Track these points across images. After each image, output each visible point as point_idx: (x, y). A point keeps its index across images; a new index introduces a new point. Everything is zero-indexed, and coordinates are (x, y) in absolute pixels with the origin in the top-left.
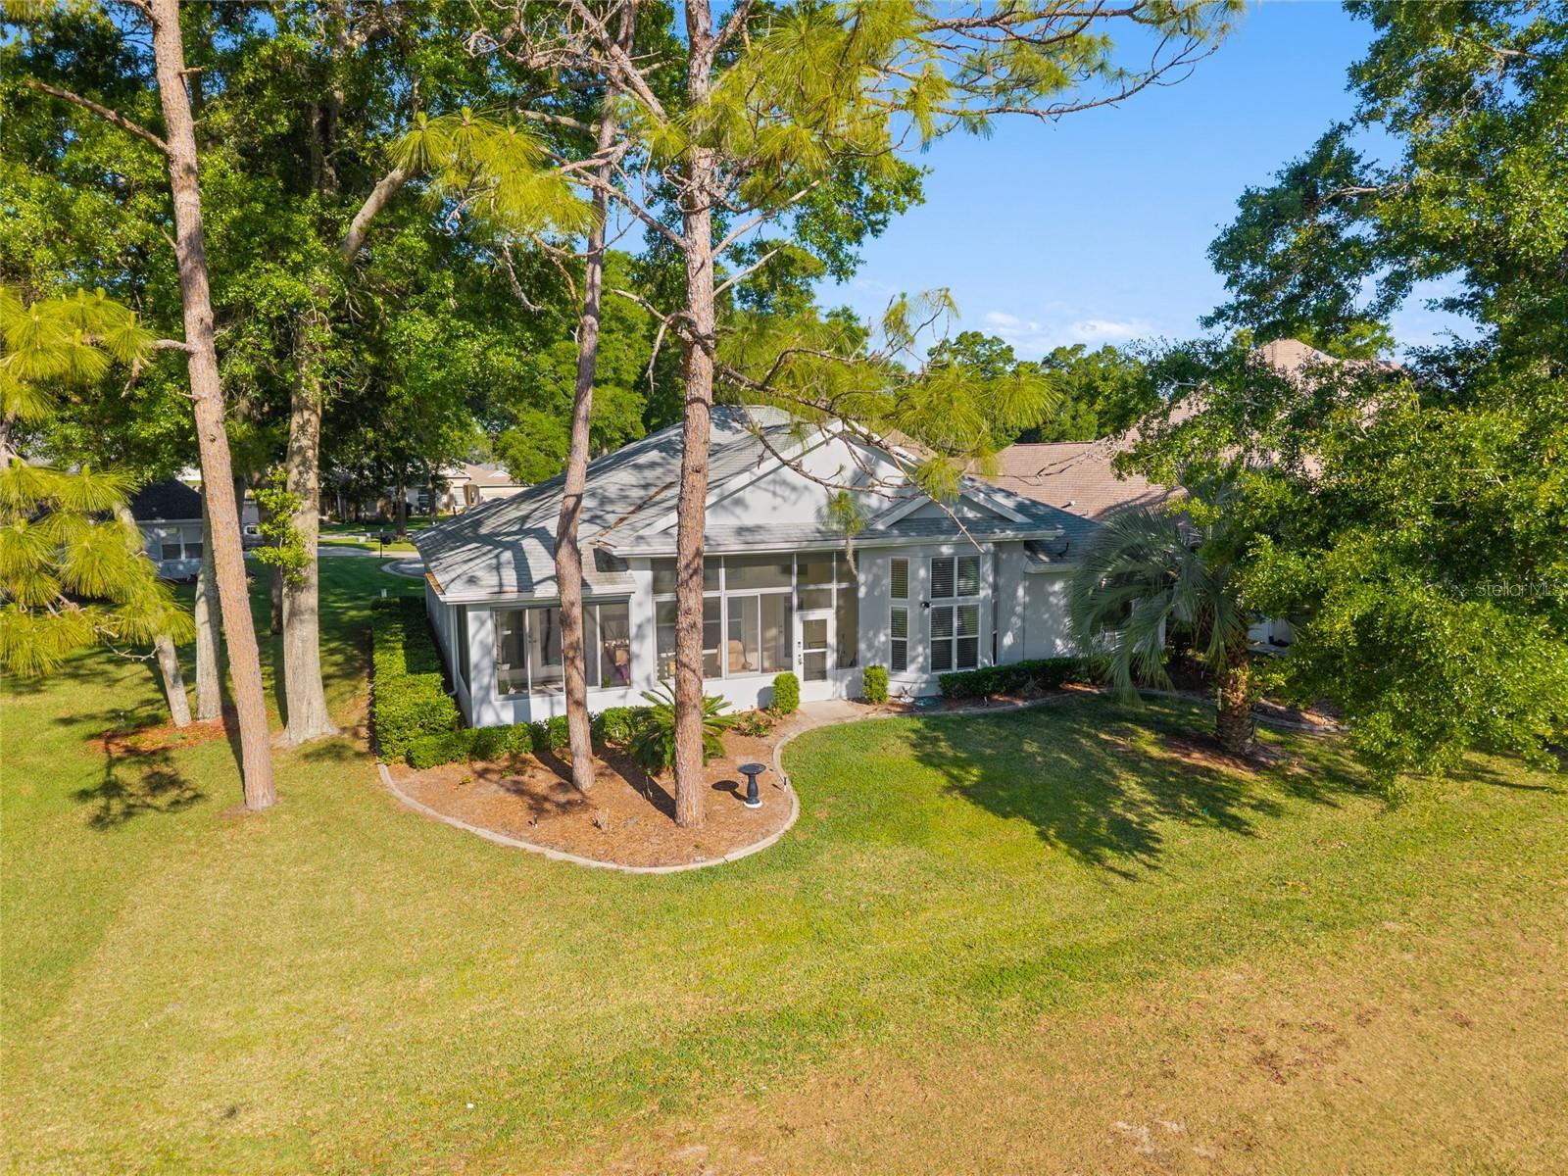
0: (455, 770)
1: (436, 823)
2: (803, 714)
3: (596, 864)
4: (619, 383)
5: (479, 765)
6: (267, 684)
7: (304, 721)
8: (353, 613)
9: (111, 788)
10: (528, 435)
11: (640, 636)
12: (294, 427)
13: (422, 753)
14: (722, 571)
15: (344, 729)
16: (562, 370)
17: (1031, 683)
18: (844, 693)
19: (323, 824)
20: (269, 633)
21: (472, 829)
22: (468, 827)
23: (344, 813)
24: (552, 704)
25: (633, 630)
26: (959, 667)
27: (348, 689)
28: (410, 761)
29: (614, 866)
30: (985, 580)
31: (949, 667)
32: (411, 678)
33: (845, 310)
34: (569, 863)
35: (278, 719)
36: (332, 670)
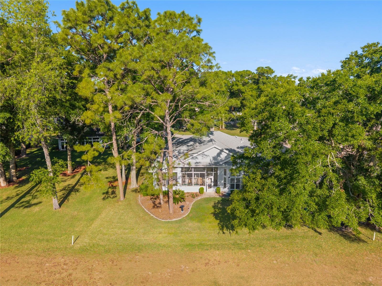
1: (141, 207)
2: (205, 194)
3: (156, 217)
9: (107, 193)
14: (193, 169)
18: (214, 191)
22: (144, 208)
23: (131, 203)
25: (178, 177)
34: (153, 217)
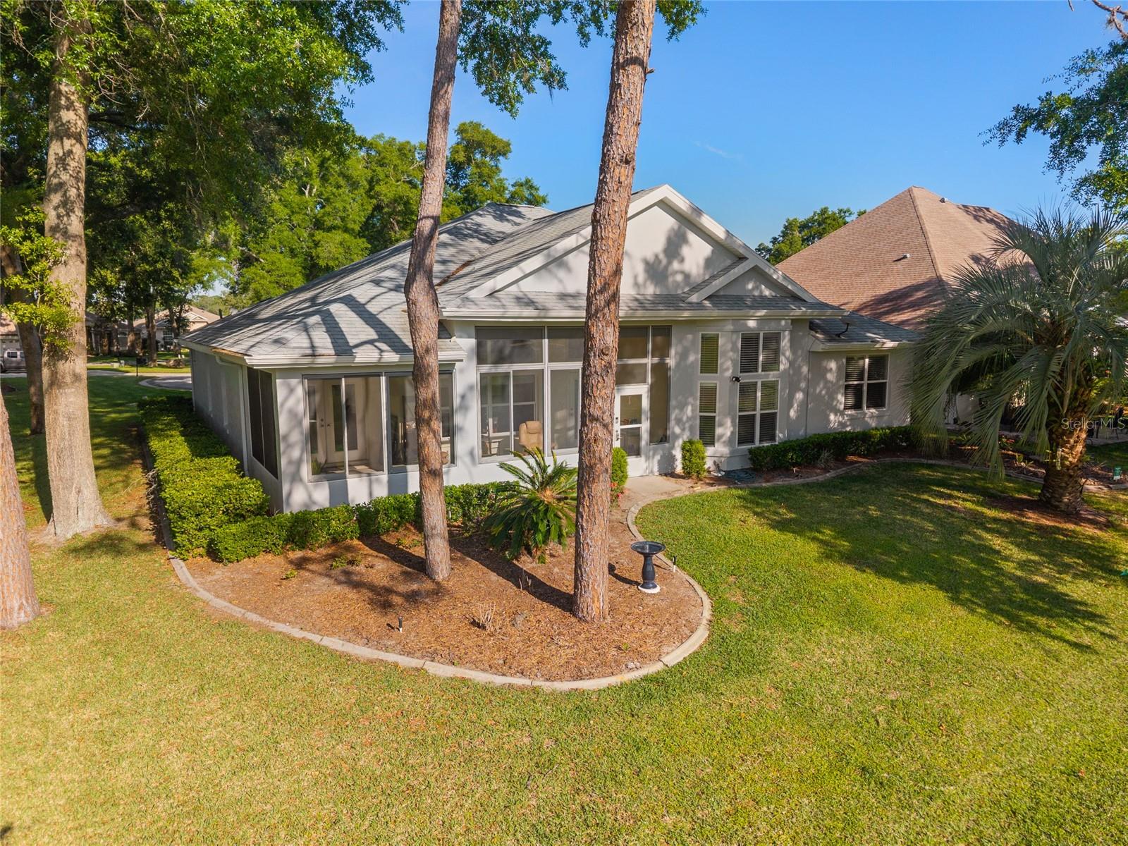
0: (269, 562)
1: (268, 634)
2: (629, 490)
3: (499, 680)
4: (346, 230)
5: (299, 554)
6: (26, 478)
7: (73, 511)
8: (113, 415)
10: (268, 272)
11: (464, 408)
12: (51, 159)
13: (230, 543)
14: (546, 342)
15: (119, 520)
16: (296, 219)
17: (825, 454)
18: (656, 469)
19: (108, 641)
20: (29, 432)
21: (316, 638)
22: (310, 636)
23: (134, 624)
24: (370, 483)
25: (457, 401)
26: (761, 441)
27: (121, 479)
28: (214, 553)
29: (526, 682)
30: (784, 354)
31: (752, 441)
32: (200, 462)
33: (527, 181)
34: (463, 680)
35: (40, 514)
36: (99, 462)
